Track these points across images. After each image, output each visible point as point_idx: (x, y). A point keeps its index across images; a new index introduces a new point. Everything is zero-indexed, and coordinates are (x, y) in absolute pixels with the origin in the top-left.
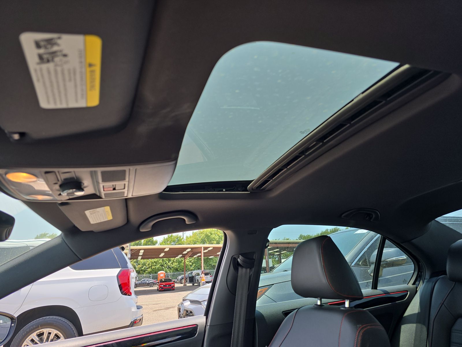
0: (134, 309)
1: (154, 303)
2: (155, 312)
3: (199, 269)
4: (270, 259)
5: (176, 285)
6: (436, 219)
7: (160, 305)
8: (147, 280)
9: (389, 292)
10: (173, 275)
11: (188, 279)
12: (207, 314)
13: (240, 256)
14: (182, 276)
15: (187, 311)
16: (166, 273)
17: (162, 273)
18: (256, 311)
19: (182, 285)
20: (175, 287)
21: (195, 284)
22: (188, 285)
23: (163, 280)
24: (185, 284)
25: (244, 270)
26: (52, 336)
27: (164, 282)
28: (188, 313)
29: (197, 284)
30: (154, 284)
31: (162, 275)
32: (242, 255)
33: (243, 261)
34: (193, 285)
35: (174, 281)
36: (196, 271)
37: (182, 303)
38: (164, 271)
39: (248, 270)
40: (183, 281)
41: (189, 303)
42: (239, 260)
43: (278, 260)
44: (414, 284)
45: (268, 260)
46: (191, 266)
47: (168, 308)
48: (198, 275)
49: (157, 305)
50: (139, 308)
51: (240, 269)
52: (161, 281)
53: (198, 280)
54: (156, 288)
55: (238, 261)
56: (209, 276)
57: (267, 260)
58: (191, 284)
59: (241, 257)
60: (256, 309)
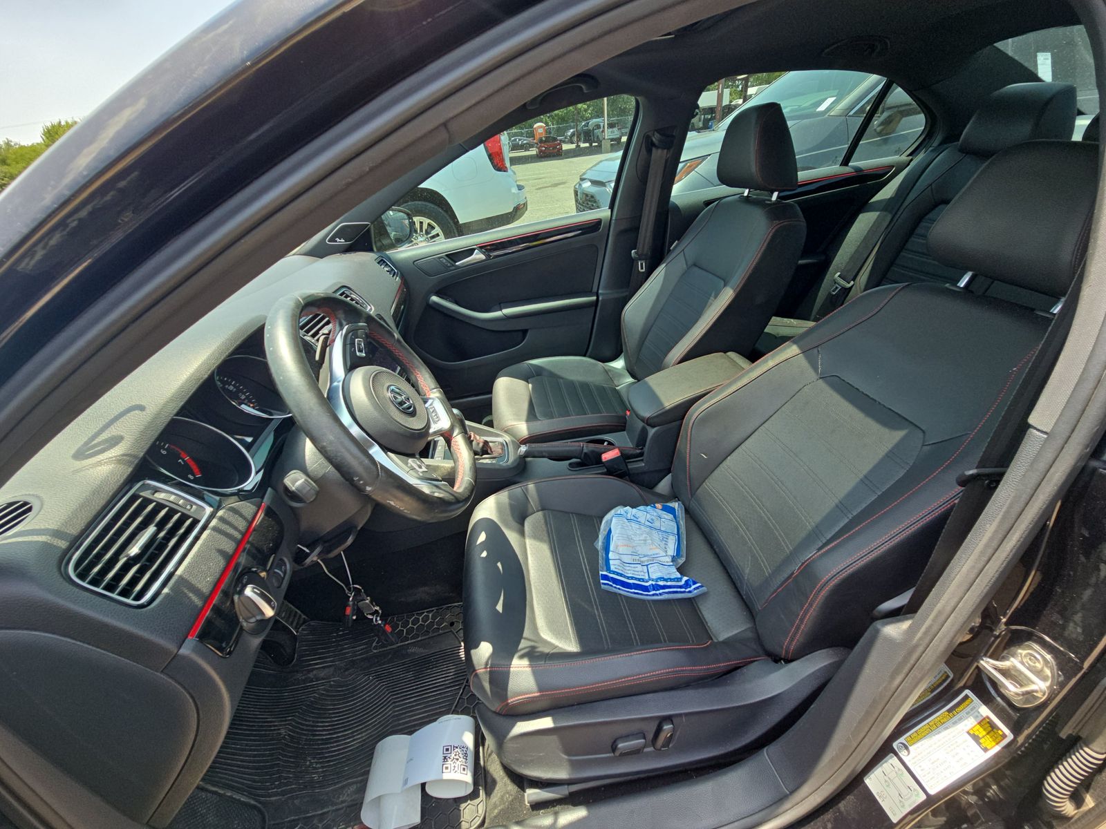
0: (515, 190)
1: (535, 176)
2: (539, 191)
3: (598, 117)
4: (727, 88)
5: (565, 147)
6: (995, 44)
7: (544, 180)
8: (519, 140)
9: (863, 169)
10: (558, 130)
11: (582, 135)
12: (612, 207)
13: (656, 133)
14: (572, 131)
15: (587, 195)
16: (547, 126)
17: (541, 127)
18: (670, 203)
19: (573, 146)
20: (563, 149)
21: (594, 144)
22: (583, 145)
23: (544, 139)
24: (577, 143)
25: (660, 151)
26: (425, 227)
27: (545, 141)
28: (588, 198)
29: (596, 144)
30: (531, 146)
31: (541, 131)
32: (658, 131)
33: (660, 141)
34: (591, 145)
35: (560, 140)
36: (594, 120)
37: (580, 185)
38: (542, 122)
39: (666, 151)
40: (575, 139)
41: (589, 184)
42: (654, 139)
43: (742, 91)
44: (910, 154)
45: (722, 92)
46: (586, 110)
47: (556, 185)
48: (598, 126)
49: (540, 180)
50: (520, 188)
51: (654, 149)
52: (541, 141)
53: (598, 136)
54: (533, 152)
55: (652, 140)
56: (615, 129)
57: (720, 92)
58: (587, 145)
59: (657, 135)
60: (671, 199)
